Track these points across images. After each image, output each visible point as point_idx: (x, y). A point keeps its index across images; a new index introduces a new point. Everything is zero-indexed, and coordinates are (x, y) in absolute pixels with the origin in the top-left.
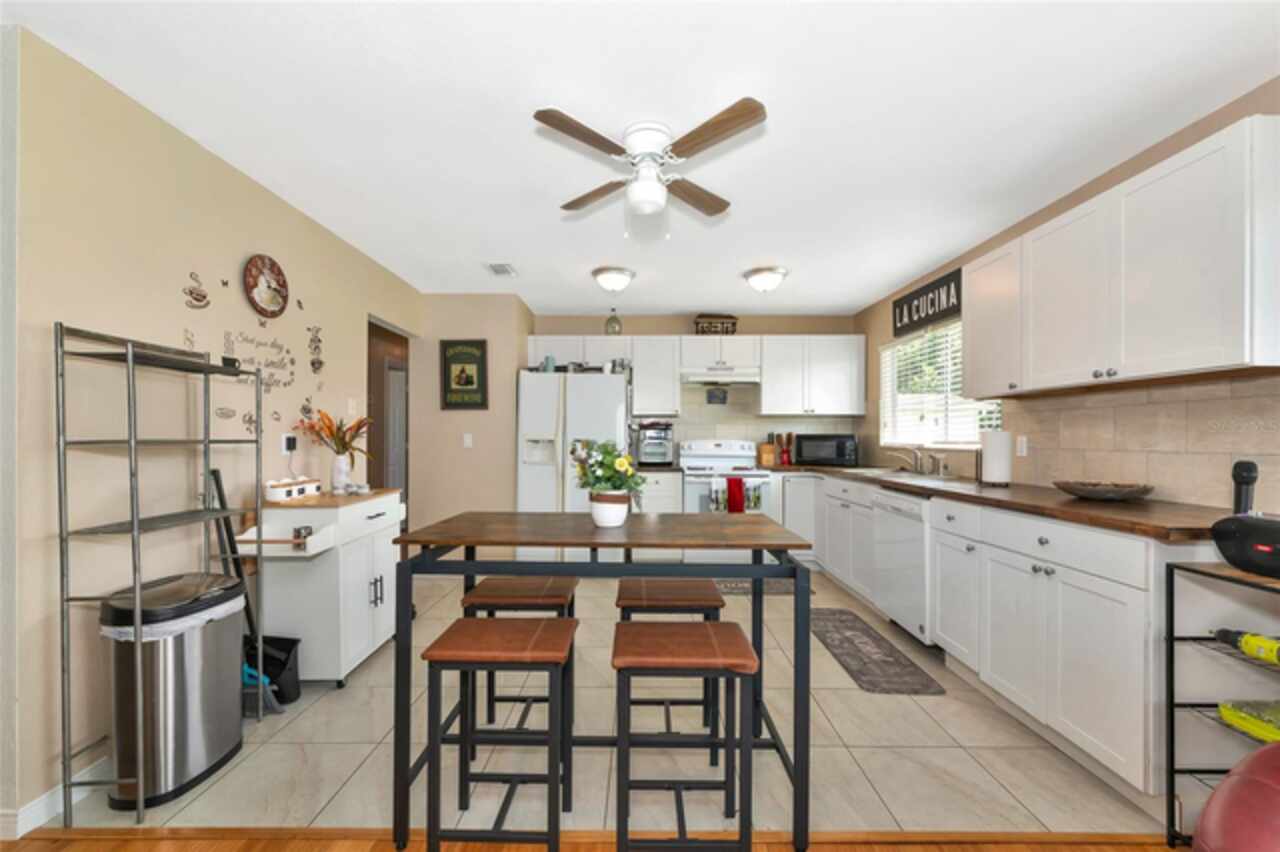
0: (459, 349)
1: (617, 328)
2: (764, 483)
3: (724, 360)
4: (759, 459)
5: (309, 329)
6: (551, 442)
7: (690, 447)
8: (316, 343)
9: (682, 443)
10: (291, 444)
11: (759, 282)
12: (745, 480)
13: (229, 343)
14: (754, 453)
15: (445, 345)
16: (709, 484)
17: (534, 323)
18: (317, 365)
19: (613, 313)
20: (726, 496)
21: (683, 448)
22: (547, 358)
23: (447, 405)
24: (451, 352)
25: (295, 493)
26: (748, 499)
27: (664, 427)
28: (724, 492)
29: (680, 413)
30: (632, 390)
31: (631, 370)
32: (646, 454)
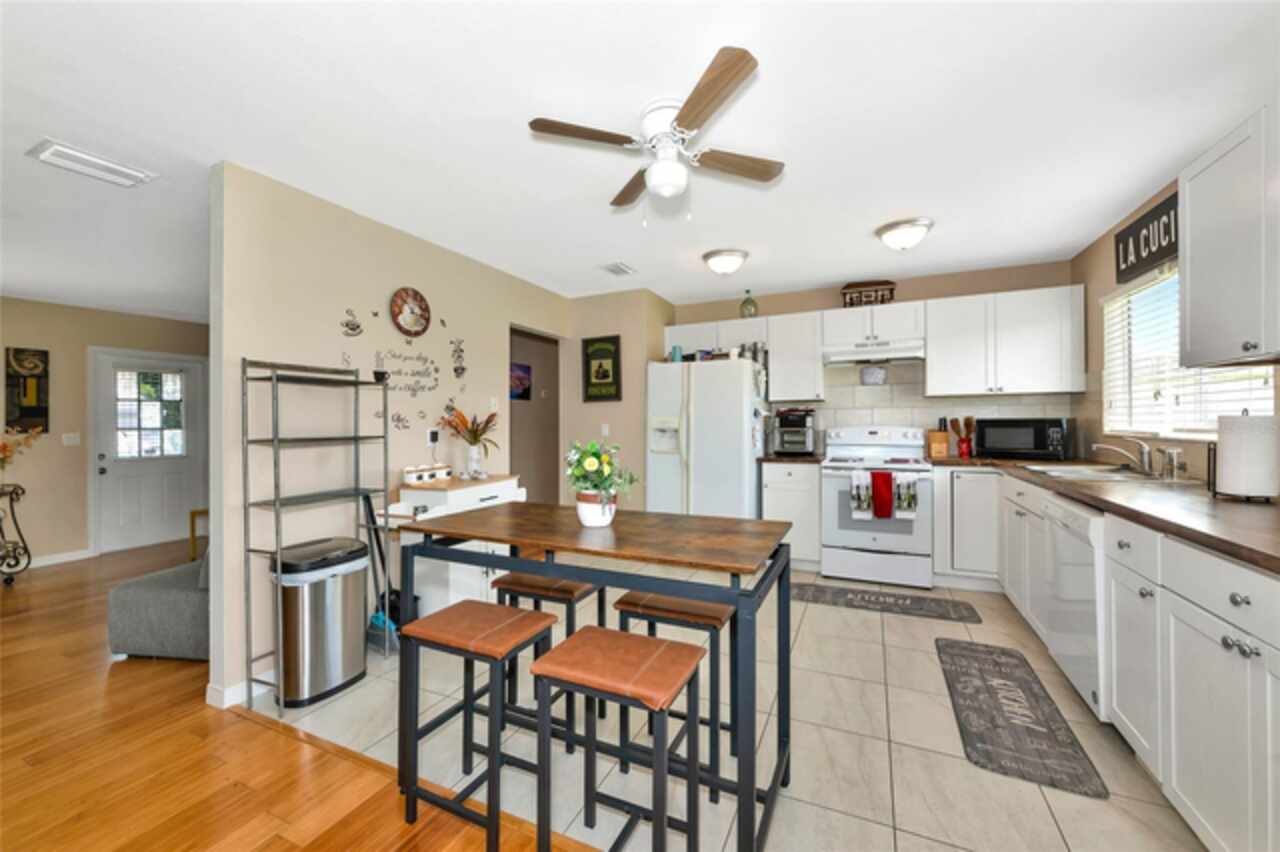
0: (597, 346)
1: (753, 310)
2: (920, 480)
3: (876, 333)
4: (927, 447)
5: (452, 343)
6: (676, 431)
7: (838, 435)
8: (458, 353)
9: (829, 431)
10: (434, 437)
11: (894, 239)
12: (894, 474)
13: (379, 359)
14: (922, 442)
15: (587, 343)
16: (850, 478)
17: (672, 315)
18: (459, 371)
19: (747, 296)
20: (870, 492)
21: (830, 437)
22: (674, 348)
23: (589, 398)
24: (591, 350)
25: (426, 476)
26: (899, 498)
27: (803, 413)
28: (867, 488)
29: (822, 397)
30: (767, 375)
31: (766, 353)
32: (783, 442)
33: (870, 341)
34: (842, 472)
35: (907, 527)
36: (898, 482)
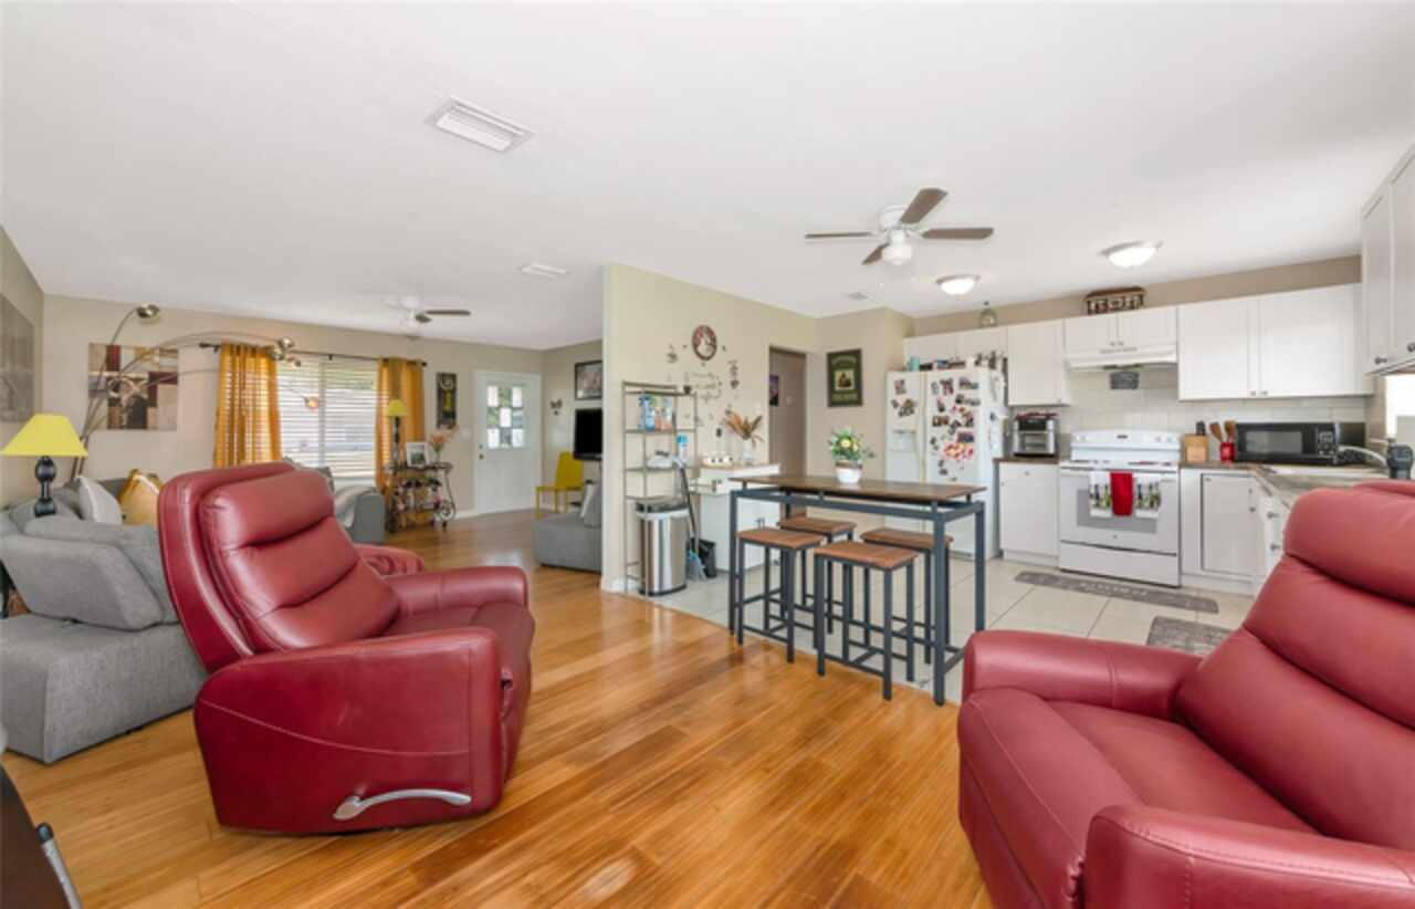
0: (840, 358)
1: (992, 321)
2: (1163, 481)
3: (1121, 339)
4: (1183, 451)
5: (730, 363)
6: (914, 433)
7: (1083, 439)
8: (734, 370)
9: (1073, 434)
10: (719, 433)
12: (1135, 475)
13: (687, 379)
14: (1178, 447)
15: (831, 356)
16: (1088, 477)
17: (912, 327)
18: (734, 384)
19: (986, 307)
20: (1109, 492)
21: (1075, 440)
22: (912, 359)
23: (832, 403)
24: (834, 362)
25: (717, 460)
26: (1140, 497)
27: (1043, 417)
28: (1106, 487)
29: (1064, 401)
30: (1006, 380)
31: (1005, 360)
32: (1023, 445)
33: (1116, 348)
34: (1083, 472)
35: (1150, 526)
36: (1139, 481)
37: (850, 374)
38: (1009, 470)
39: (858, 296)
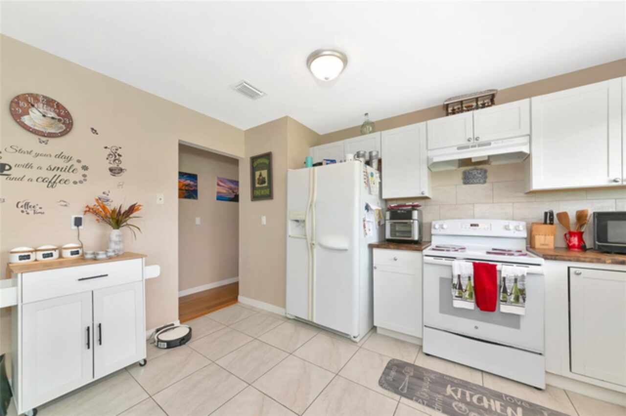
0: (258, 161)
1: (371, 129)
3: (477, 135)
4: (530, 239)
5: (105, 147)
6: (304, 221)
8: (115, 156)
10: (78, 222)
12: (499, 267)
14: (523, 234)
15: (253, 159)
16: (451, 266)
18: (116, 171)
19: (366, 119)
20: (472, 282)
23: (254, 198)
24: (255, 164)
26: (505, 291)
27: (410, 207)
28: (469, 278)
30: (381, 177)
31: (380, 161)
32: (393, 232)
33: (470, 144)
34: (444, 261)
35: (514, 321)
36: (503, 275)
37: (265, 173)
38: (381, 255)
39: (248, 91)
